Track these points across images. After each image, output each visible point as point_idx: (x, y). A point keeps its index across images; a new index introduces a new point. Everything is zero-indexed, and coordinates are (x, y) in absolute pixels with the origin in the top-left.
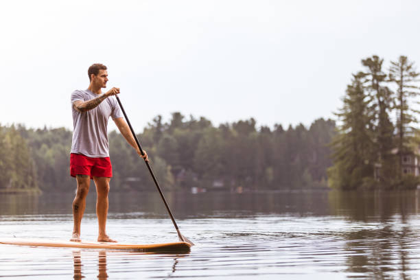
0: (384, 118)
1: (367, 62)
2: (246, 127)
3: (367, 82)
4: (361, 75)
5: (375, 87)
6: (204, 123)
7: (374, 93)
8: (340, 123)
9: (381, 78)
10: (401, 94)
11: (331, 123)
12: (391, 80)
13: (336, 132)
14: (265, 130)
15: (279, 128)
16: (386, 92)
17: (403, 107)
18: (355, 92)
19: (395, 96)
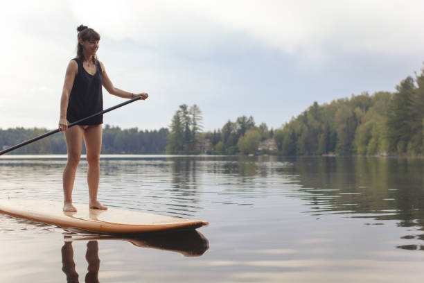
0: (187, 128)
1: (182, 107)
2: (134, 131)
3: (181, 114)
4: (179, 112)
5: (184, 116)
6: (118, 129)
7: (184, 118)
8: (170, 130)
9: (187, 113)
10: (194, 119)
11: (167, 130)
12: (191, 114)
13: (169, 133)
14: (141, 132)
16: (188, 118)
17: (195, 124)
18: (177, 118)
19: (191, 120)
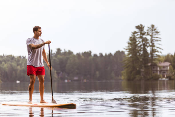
0: (145, 50)
1: (138, 27)
2: (87, 54)
3: (138, 36)
4: (135, 32)
5: (141, 37)
6: (70, 53)
7: (141, 40)
8: (126, 53)
9: (144, 34)
10: (152, 40)
11: (123, 52)
12: (148, 35)
13: (125, 56)
14: (95, 55)
15: (101, 55)
16: (145, 40)
17: (153, 46)
18: (133, 40)
19: (149, 41)
